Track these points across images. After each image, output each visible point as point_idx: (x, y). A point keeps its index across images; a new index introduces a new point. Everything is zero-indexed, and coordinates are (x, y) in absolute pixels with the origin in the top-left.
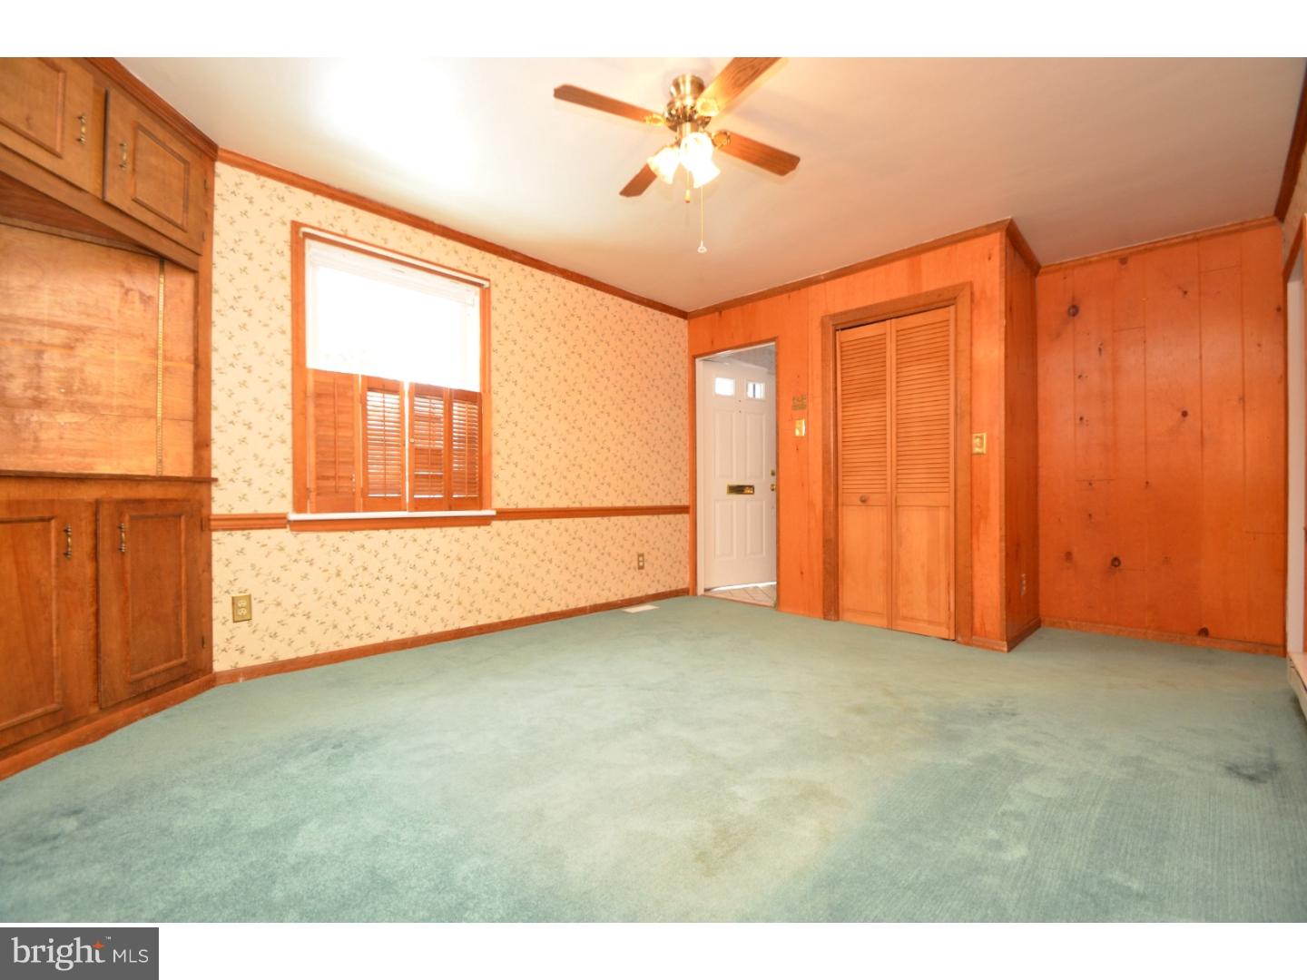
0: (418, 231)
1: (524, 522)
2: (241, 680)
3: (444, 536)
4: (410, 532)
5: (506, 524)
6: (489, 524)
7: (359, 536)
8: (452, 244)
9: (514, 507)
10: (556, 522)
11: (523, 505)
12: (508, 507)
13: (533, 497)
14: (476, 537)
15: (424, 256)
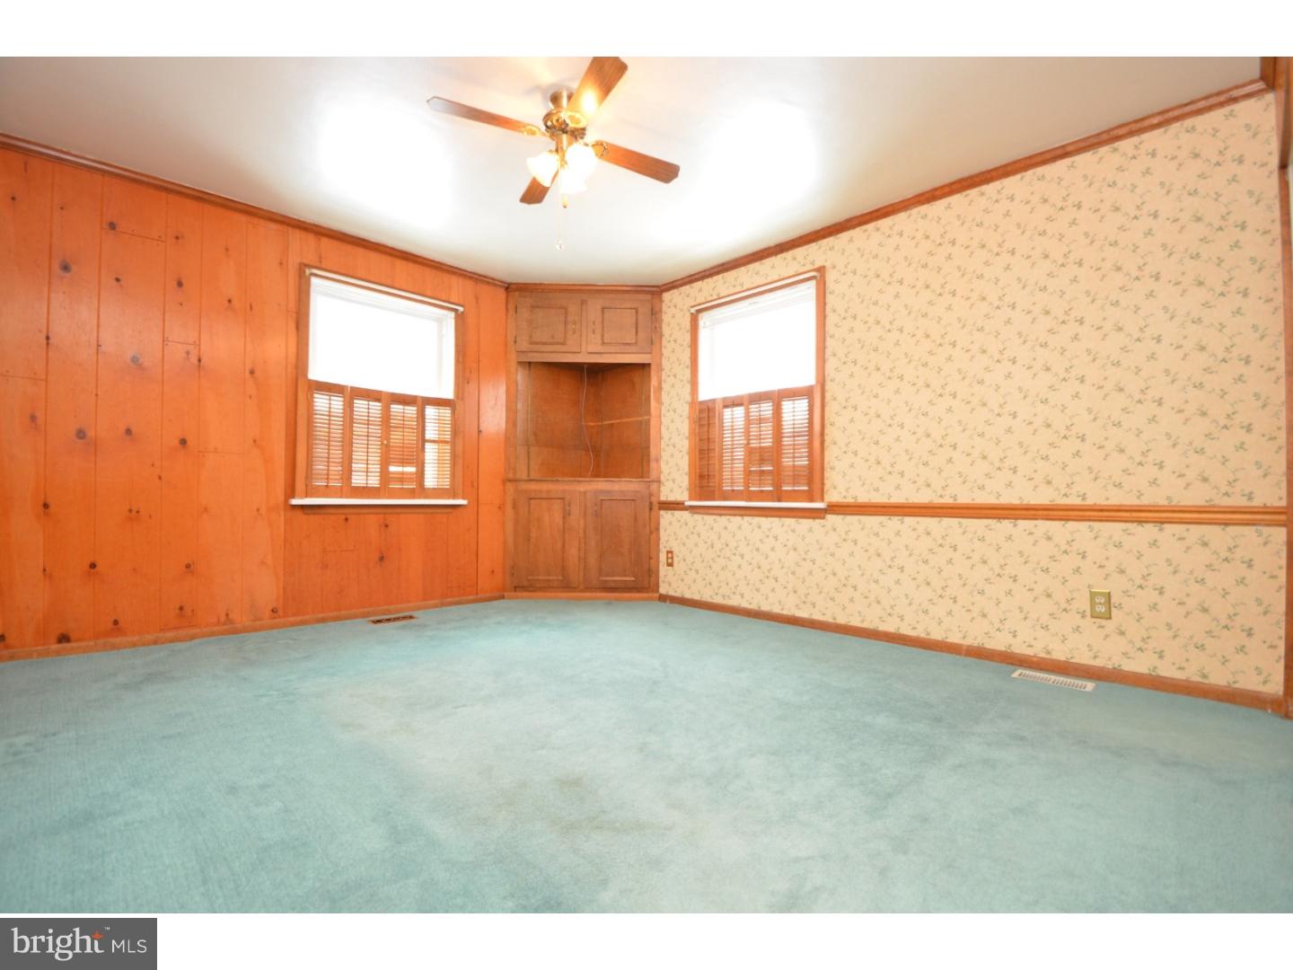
0: (764, 261)
1: (864, 519)
2: (668, 602)
3: (783, 525)
4: (757, 520)
5: (843, 519)
6: (824, 518)
7: (723, 520)
8: (789, 255)
9: (852, 501)
10: (910, 521)
11: (863, 498)
12: (844, 500)
13: (877, 490)
14: (810, 530)
15: (769, 280)
